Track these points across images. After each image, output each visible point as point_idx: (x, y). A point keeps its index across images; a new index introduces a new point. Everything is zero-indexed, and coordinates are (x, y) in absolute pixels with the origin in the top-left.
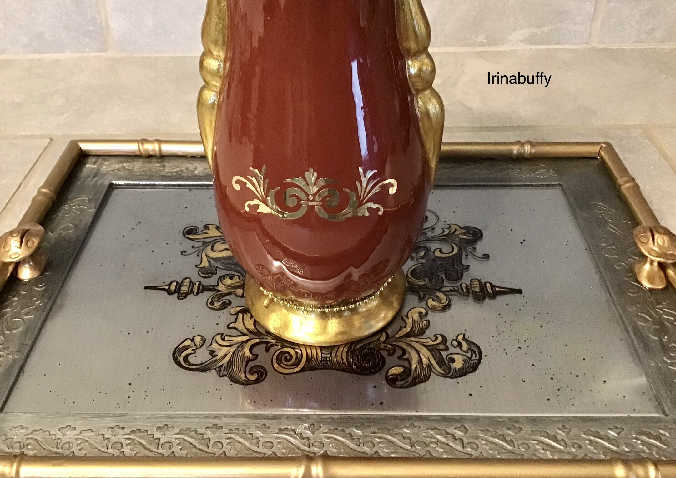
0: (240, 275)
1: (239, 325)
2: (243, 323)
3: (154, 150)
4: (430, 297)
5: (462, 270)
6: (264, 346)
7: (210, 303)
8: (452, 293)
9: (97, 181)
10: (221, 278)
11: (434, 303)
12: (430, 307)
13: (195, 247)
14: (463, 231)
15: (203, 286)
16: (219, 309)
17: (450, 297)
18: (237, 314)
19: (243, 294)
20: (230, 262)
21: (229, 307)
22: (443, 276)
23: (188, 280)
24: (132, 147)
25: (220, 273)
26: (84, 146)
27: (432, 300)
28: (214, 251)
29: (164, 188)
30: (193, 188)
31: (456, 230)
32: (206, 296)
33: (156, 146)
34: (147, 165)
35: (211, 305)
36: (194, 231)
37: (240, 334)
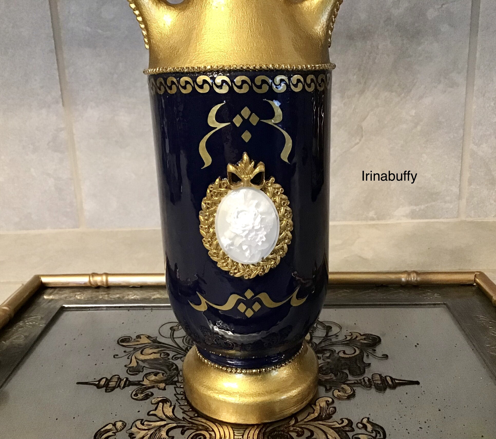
0: (163, 372)
1: (159, 413)
2: (163, 411)
3: (102, 282)
4: (336, 388)
5: (364, 367)
6: (181, 429)
7: (134, 395)
8: (356, 385)
9: (50, 305)
10: (146, 375)
11: (339, 393)
12: (336, 396)
13: (127, 351)
14: (364, 337)
15: (130, 381)
16: (142, 400)
17: (354, 388)
18: (158, 403)
19: (165, 387)
20: (156, 362)
21: (151, 398)
22: (347, 371)
23: (117, 377)
24: (84, 280)
25: (145, 372)
26: (44, 280)
27: (338, 391)
28: (143, 355)
29: (107, 310)
30: (131, 309)
31: (357, 337)
32: (131, 389)
33: (104, 278)
34: (94, 293)
35: (135, 396)
36: (128, 340)
37: (159, 420)
